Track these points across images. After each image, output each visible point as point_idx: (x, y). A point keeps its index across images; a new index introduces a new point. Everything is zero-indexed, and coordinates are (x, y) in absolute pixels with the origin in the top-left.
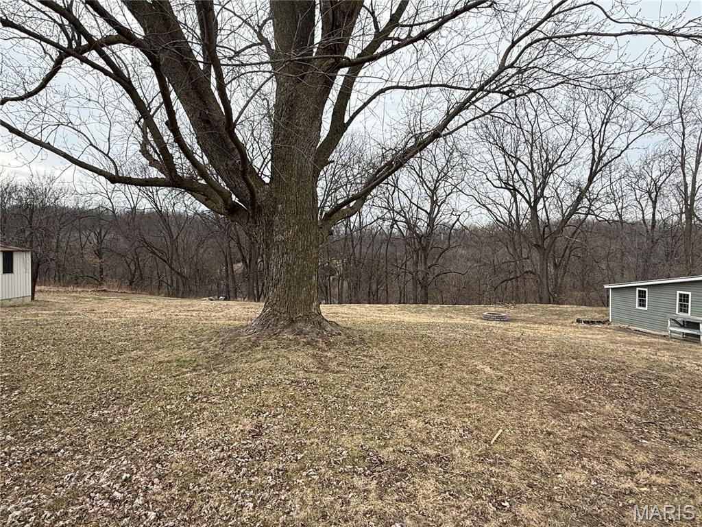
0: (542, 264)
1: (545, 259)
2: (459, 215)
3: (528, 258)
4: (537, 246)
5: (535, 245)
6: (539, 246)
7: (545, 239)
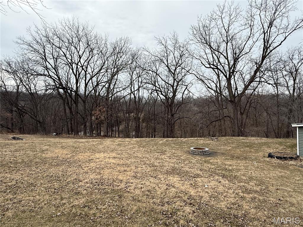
0: (234, 112)
1: (235, 109)
2: (187, 85)
3: (226, 108)
4: (231, 101)
5: (230, 101)
6: (232, 101)
7: (235, 98)
